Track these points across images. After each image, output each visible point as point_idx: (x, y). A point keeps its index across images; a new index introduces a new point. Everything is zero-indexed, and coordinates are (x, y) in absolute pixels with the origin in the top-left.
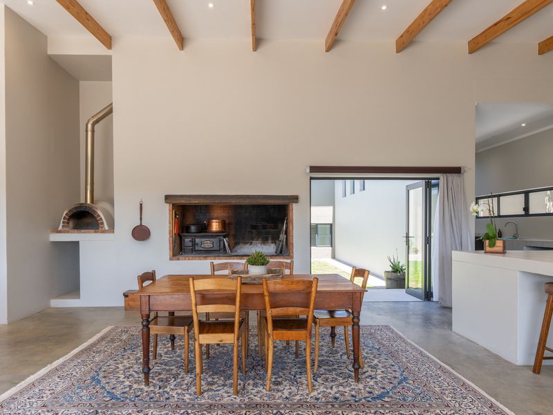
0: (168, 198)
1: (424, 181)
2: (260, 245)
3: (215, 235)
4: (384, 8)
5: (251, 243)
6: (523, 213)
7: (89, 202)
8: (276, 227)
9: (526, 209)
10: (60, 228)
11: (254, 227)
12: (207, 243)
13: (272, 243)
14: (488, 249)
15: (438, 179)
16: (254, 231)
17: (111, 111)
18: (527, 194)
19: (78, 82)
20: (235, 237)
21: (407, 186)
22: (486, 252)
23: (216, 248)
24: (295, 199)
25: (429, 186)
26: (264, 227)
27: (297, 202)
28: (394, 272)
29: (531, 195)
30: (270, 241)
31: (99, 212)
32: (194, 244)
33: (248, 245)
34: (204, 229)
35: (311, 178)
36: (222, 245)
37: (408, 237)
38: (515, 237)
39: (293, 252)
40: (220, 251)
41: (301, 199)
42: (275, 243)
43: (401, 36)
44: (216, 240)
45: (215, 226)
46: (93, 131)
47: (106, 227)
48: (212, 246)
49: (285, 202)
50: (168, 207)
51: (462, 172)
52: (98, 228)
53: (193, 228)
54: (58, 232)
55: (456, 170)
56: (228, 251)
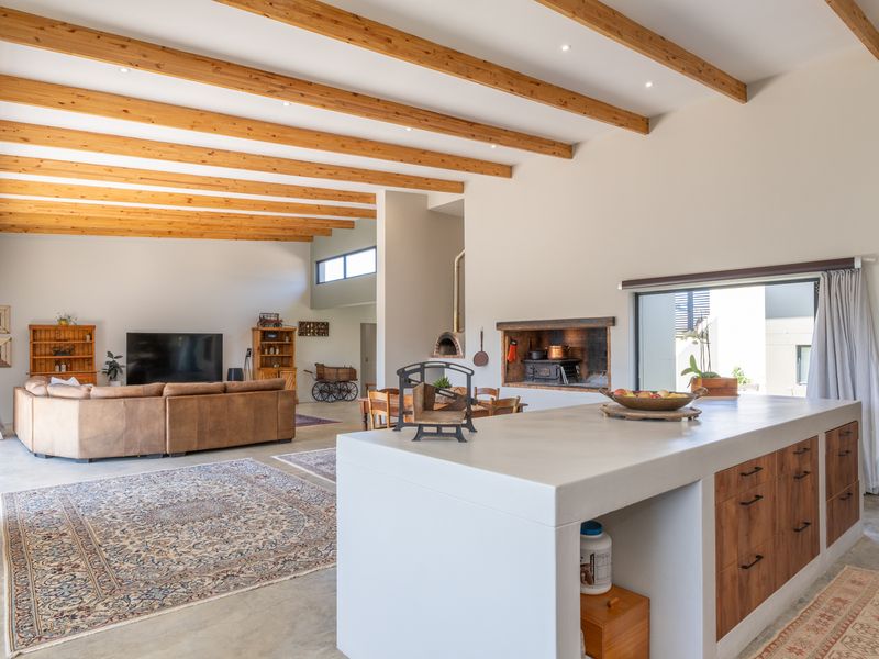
0: (499, 325)
3: (552, 362)
7: (455, 331)
10: (435, 353)
12: (545, 371)
20: (588, 365)
23: (553, 375)
27: (614, 326)
31: (457, 340)
32: (534, 371)
34: (544, 356)
35: (637, 295)
36: (559, 374)
40: (557, 380)
44: (553, 368)
45: (555, 352)
47: (461, 353)
48: (549, 374)
49: (600, 325)
50: (500, 334)
51: (858, 264)
52: (455, 353)
53: (535, 355)
54: (433, 356)
55: (846, 264)
56: (566, 381)
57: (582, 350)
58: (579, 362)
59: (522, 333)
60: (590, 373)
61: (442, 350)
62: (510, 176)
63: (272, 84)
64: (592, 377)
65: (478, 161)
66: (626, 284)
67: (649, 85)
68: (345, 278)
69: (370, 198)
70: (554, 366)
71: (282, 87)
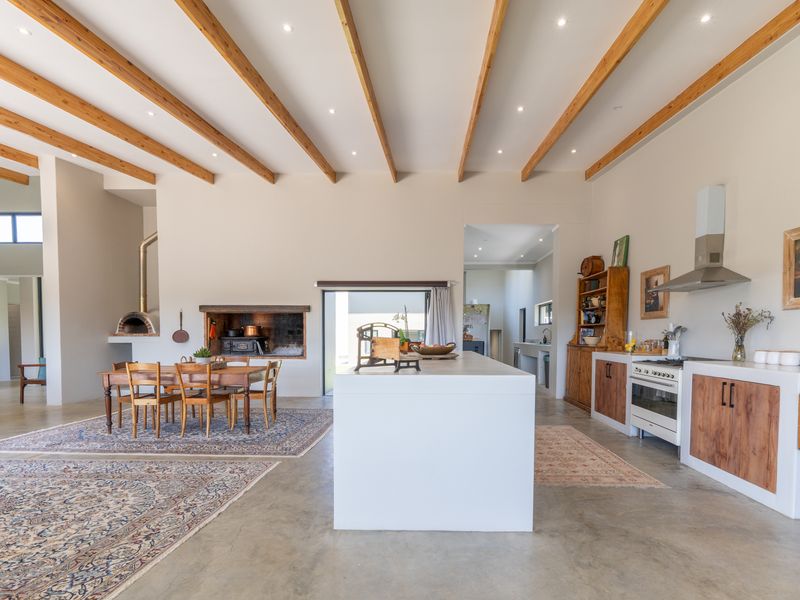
0: (202, 308)
3: (250, 339)
7: (142, 311)
10: (117, 332)
11: (291, 332)
12: (242, 345)
15: (430, 291)
16: (291, 336)
17: (156, 239)
19: (141, 208)
20: (274, 340)
23: (250, 349)
24: (308, 308)
27: (309, 311)
31: (148, 320)
32: (232, 346)
34: (241, 334)
35: (324, 292)
36: (255, 348)
40: (254, 352)
41: (313, 309)
44: (250, 343)
45: (251, 331)
46: (145, 252)
47: (154, 332)
48: (246, 348)
49: (299, 311)
50: (202, 315)
51: (449, 285)
52: (147, 332)
53: (231, 333)
54: (115, 335)
55: (443, 284)
56: (261, 352)
57: (269, 330)
58: (267, 339)
59: (219, 315)
60: (276, 346)
61: (127, 328)
62: (213, 182)
63: (46, 10)
64: (277, 349)
65: (190, 161)
66: (320, 283)
67: (354, 153)
68: (15, 242)
69: (31, 160)
70: (251, 342)
71: (57, 18)
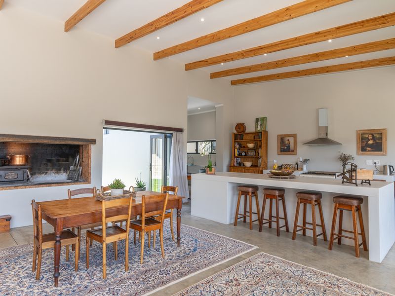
1: (164, 135)
2: (54, 175)
3: (20, 167)
4: (158, 38)
5: (46, 173)
6: (195, 152)
8: (67, 161)
9: (197, 150)
11: (49, 161)
12: (11, 175)
13: (64, 172)
14: (209, 172)
15: (172, 134)
16: (49, 163)
18: (197, 142)
21: (151, 136)
22: (208, 174)
23: (20, 178)
24: (93, 141)
25: (166, 137)
26: (58, 161)
27: (95, 144)
28: (139, 187)
29: (199, 143)
30: (62, 171)
33: (43, 175)
36: (26, 176)
37: (151, 166)
38: (192, 164)
39: (90, 179)
40: (24, 182)
41: (99, 142)
42: (67, 172)
43: (158, 53)
44: (20, 172)
45: (18, 160)
48: (16, 177)
55: (180, 130)
70: (21, 170)
